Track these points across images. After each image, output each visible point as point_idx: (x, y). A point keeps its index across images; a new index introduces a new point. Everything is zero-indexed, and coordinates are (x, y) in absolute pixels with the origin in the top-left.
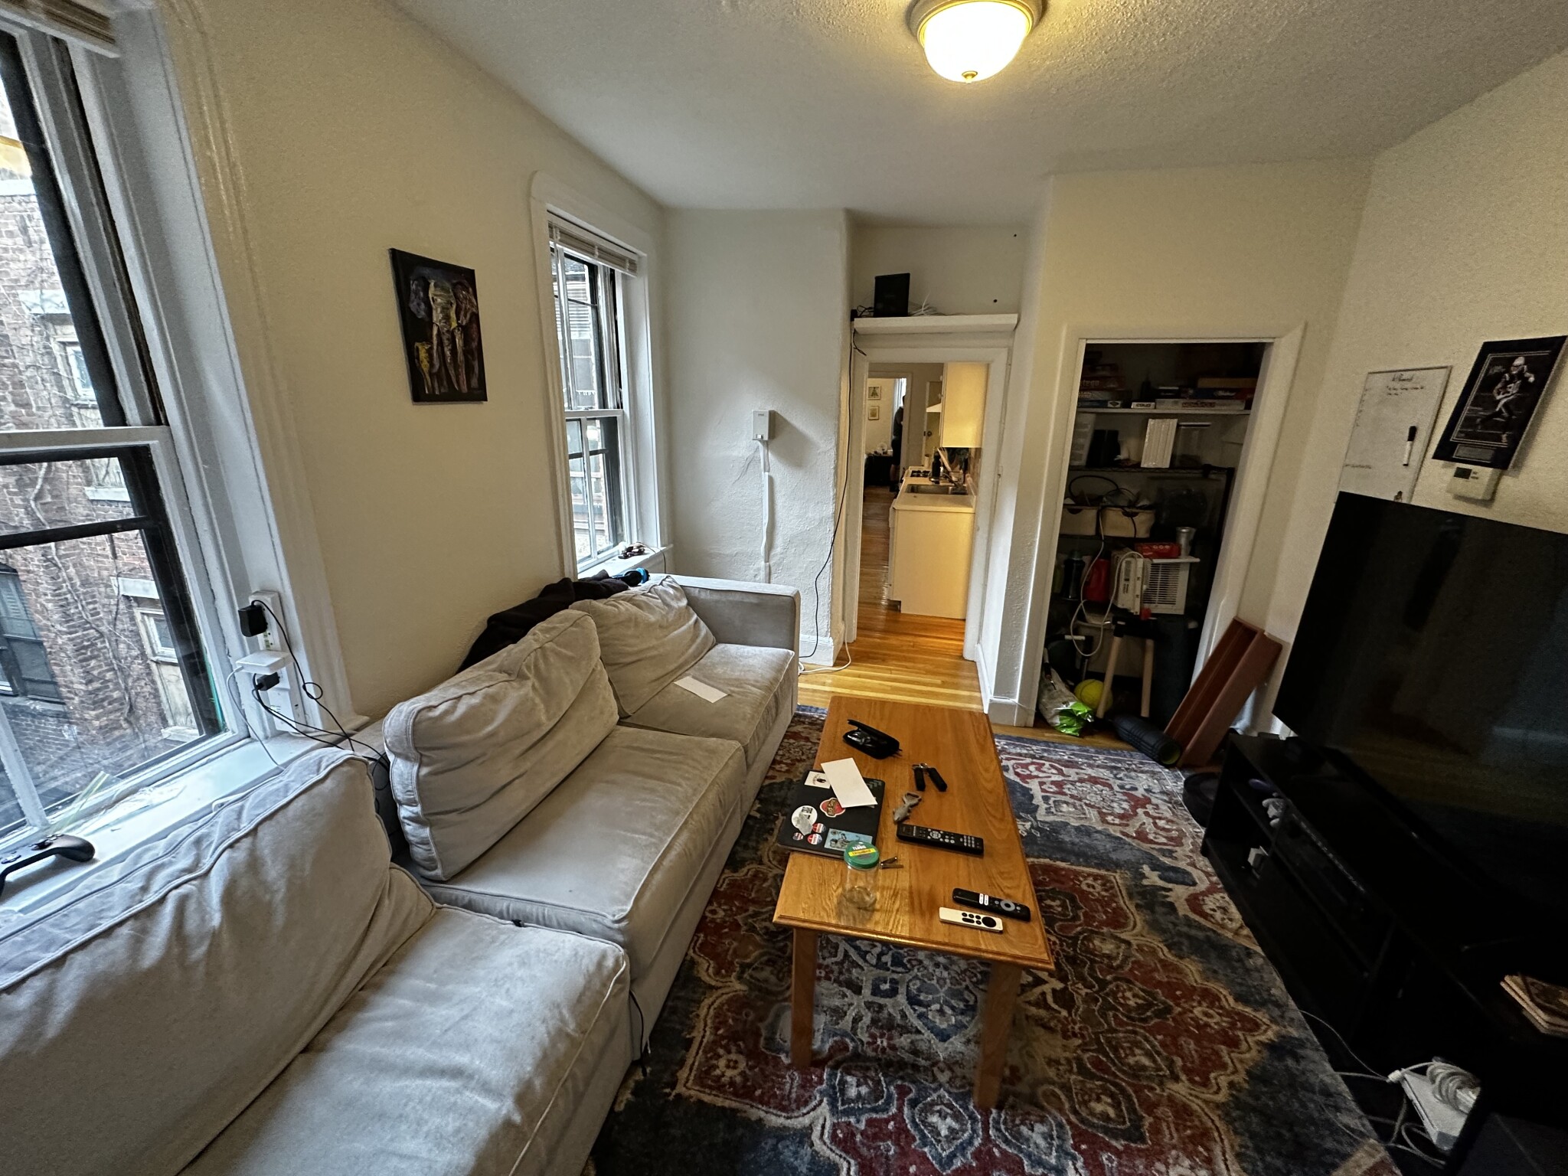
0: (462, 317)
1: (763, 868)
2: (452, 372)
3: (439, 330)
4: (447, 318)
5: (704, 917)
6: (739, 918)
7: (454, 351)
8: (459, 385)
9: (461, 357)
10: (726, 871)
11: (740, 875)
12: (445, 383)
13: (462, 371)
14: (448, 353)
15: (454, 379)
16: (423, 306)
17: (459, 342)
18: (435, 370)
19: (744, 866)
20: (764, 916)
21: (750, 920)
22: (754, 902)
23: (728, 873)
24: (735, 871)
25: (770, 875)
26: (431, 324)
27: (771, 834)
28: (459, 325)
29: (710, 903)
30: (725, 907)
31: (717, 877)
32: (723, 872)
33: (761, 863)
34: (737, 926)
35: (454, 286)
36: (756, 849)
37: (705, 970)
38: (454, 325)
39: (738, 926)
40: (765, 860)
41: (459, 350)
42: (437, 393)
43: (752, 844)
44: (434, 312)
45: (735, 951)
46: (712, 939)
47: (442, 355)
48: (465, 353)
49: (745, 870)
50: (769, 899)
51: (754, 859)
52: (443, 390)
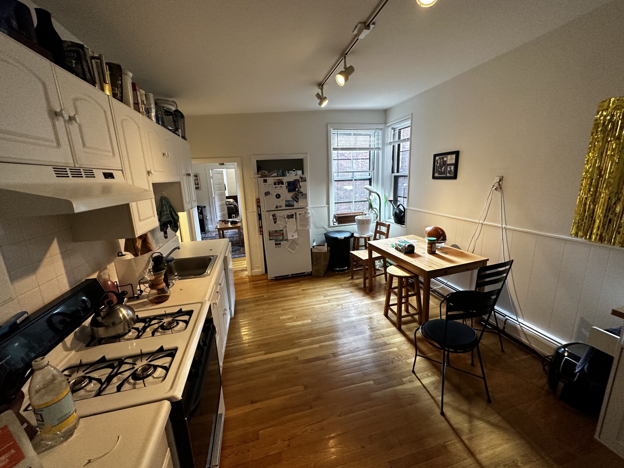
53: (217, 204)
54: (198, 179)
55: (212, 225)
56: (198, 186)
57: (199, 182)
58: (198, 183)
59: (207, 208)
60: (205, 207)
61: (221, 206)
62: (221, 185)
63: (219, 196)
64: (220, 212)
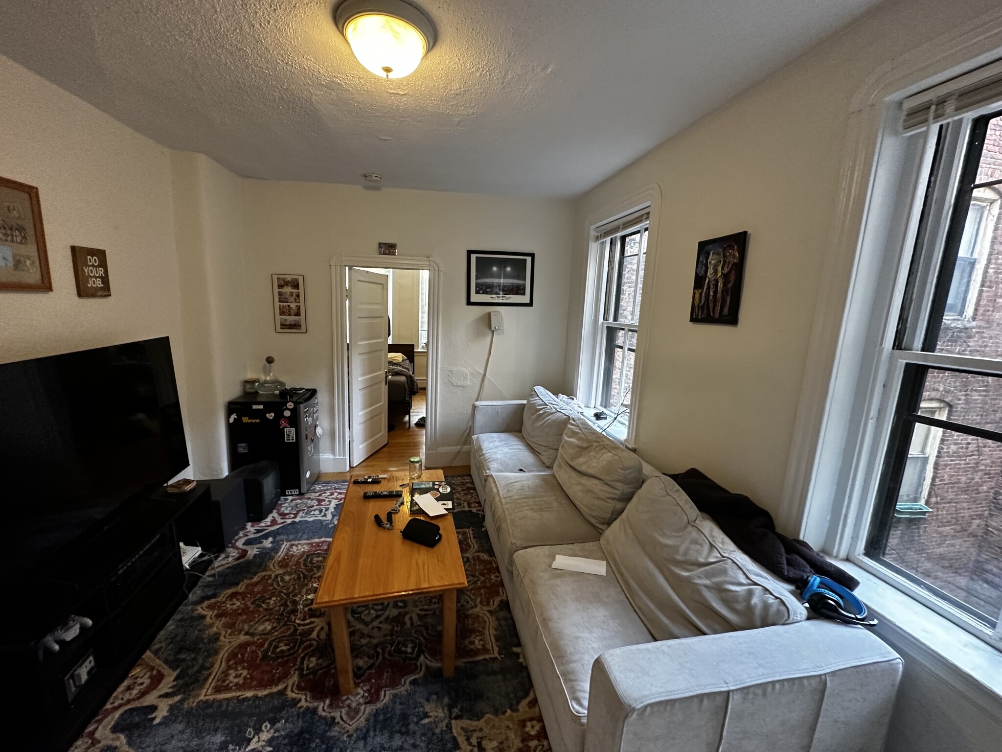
0: (725, 267)
1: (486, 608)
2: (711, 305)
3: (709, 280)
4: (716, 272)
5: (499, 572)
6: (483, 579)
7: (715, 292)
8: (714, 313)
9: (719, 295)
10: (506, 599)
11: (497, 600)
12: (705, 312)
13: (719, 304)
14: (712, 293)
15: (711, 309)
16: (704, 268)
17: (720, 285)
18: (701, 304)
19: (498, 605)
20: (471, 583)
21: (476, 579)
22: (480, 588)
23: (504, 597)
24: (501, 601)
25: (480, 606)
26: (706, 276)
27: (495, 636)
28: (722, 274)
29: (502, 580)
30: (493, 581)
31: (507, 592)
32: (507, 597)
33: (490, 611)
34: (483, 575)
35: (724, 249)
36: (498, 619)
37: (485, 556)
38: (720, 274)
39: (480, 574)
40: (488, 614)
41: (719, 290)
42: (699, 317)
43: (503, 623)
44: (709, 270)
45: (476, 565)
46: (489, 566)
47: (708, 295)
48: (723, 291)
49: (496, 604)
50: (473, 592)
51: (496, 612)
52: (703, 316)
53: (359, 381)
54: (298, 296)
55: (333, 453)
56: (297, 318)
57: (302, 304)
58: (299, 308)
59: (322, 398)
60: (313, 392)
61: (370, 387)
62: (375, 321)
63: (365, 356)
64: (365, 408)
